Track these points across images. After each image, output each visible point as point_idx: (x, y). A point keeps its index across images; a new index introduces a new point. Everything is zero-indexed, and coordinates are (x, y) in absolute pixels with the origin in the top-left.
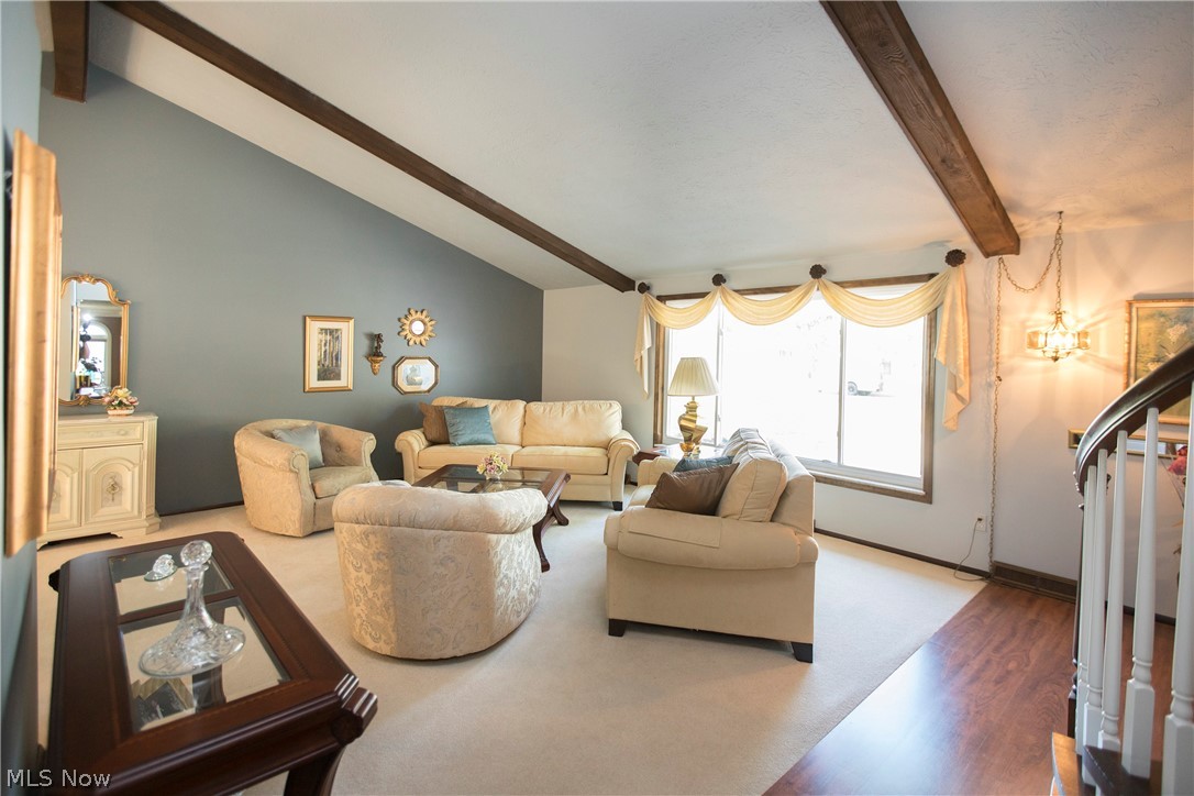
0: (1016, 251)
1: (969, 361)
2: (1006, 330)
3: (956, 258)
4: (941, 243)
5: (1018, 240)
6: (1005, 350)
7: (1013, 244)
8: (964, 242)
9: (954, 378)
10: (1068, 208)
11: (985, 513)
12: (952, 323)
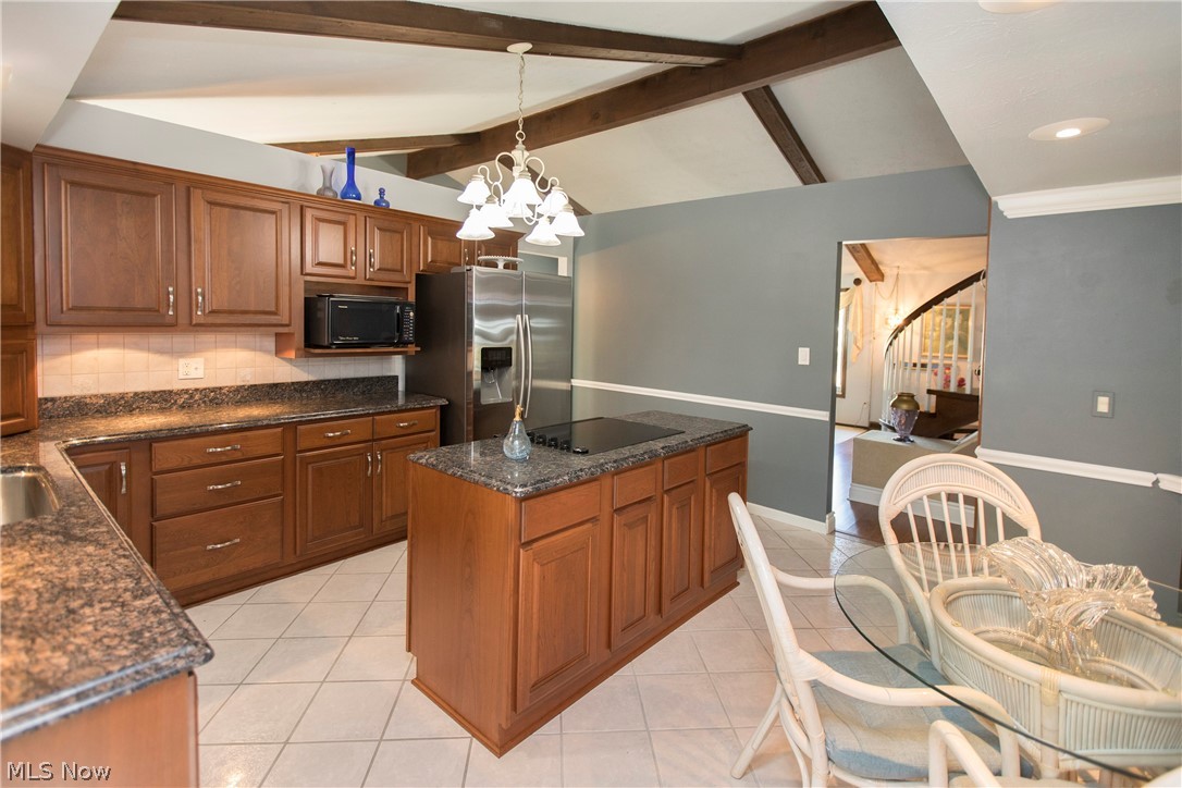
0: (883, 280)
1: (862, 330)
2: (877, 316)
3: (858, 282)
4: (852, 274)
5: (883, 276)
6: (877, 326)
7: (881, 277)
8: (860, 275)
9: (856, 339)
10: (901, 265)
11: (867, 400)
12: (856, 312)
